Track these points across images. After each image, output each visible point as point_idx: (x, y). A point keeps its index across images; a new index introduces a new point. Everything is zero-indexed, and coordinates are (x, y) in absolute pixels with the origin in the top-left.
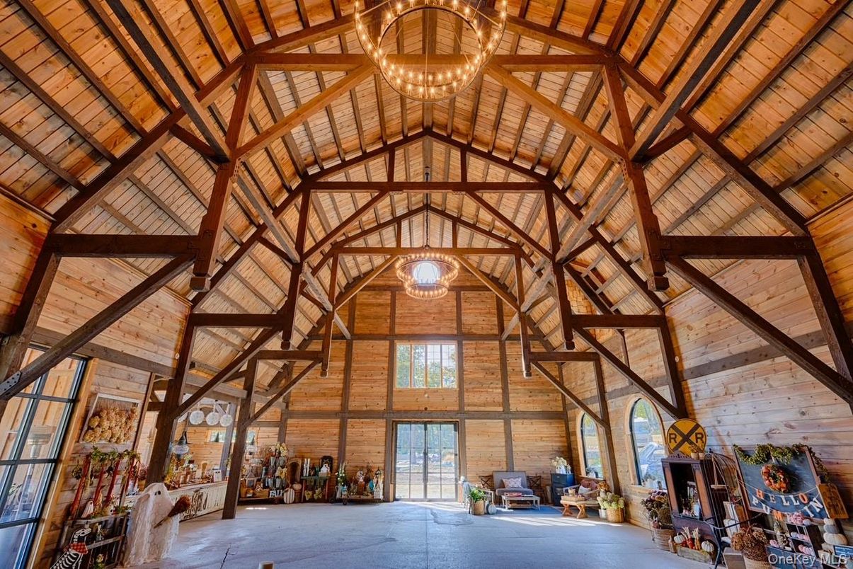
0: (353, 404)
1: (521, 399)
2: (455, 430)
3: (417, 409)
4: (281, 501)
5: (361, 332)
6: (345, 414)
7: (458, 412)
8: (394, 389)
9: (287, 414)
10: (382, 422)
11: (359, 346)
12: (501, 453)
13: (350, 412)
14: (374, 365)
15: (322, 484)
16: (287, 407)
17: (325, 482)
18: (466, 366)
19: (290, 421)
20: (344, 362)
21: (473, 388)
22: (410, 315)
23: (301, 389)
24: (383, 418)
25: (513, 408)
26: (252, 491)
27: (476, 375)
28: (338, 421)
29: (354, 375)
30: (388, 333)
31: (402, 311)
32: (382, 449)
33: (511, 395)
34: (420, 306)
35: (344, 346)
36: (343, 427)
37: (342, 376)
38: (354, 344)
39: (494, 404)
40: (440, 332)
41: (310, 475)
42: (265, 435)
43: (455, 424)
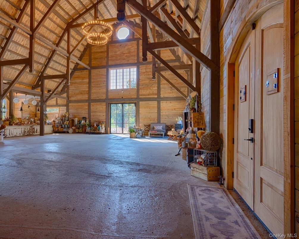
0: (93, 97)
1: (166, 92)
2: (135, 106)
3: (119, 98)
4: (68, 133)
5: (94, 66)
6: (90, 101)
7: (136, 99)
8: (109, 90)
9: (69, 101)
10: (104, 104)
11: (94, 72)
12: (155, 115)
13: (92, 100)
14: (100, 80)
15: (82, 127)
16: (68, 99)
17: (83, 126)
18: (141, 77)
19: (70, 104)
20: (88, 80)
21: (143, 88)
22: (115, 55)
23: (73, 92)
24: (104, 102)
25: (162, 96)
26: (57, 129)
27: (145, 82)
28: (87, 104)
29: (92, 85)
30: (106, 65)
31: (112, 54)
32: (105, 114)
33: (161, 90)
34: (120, 51)
35: (88, 73)
36: (89, 106)
37: (88, 85)
38: (92, 71)
39: (153, 94)
40: (129, 62)
41: (78, 124)
42: (62, 109)
43: (135, 103)
